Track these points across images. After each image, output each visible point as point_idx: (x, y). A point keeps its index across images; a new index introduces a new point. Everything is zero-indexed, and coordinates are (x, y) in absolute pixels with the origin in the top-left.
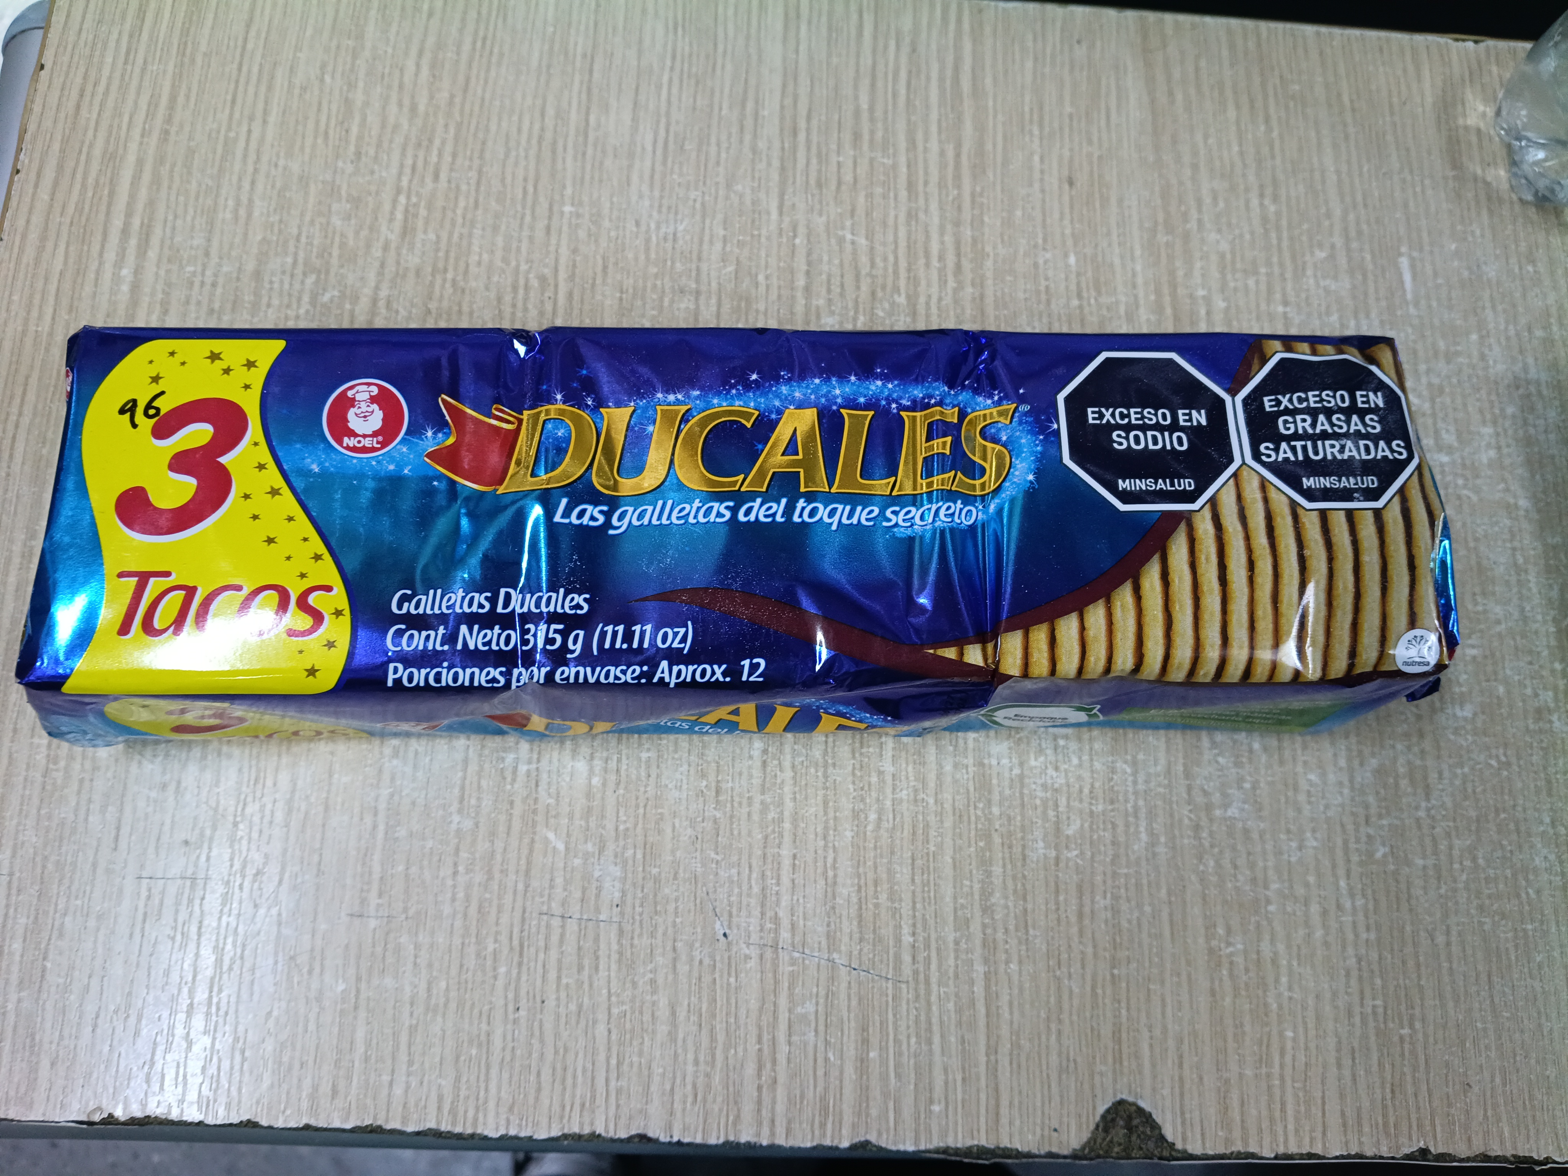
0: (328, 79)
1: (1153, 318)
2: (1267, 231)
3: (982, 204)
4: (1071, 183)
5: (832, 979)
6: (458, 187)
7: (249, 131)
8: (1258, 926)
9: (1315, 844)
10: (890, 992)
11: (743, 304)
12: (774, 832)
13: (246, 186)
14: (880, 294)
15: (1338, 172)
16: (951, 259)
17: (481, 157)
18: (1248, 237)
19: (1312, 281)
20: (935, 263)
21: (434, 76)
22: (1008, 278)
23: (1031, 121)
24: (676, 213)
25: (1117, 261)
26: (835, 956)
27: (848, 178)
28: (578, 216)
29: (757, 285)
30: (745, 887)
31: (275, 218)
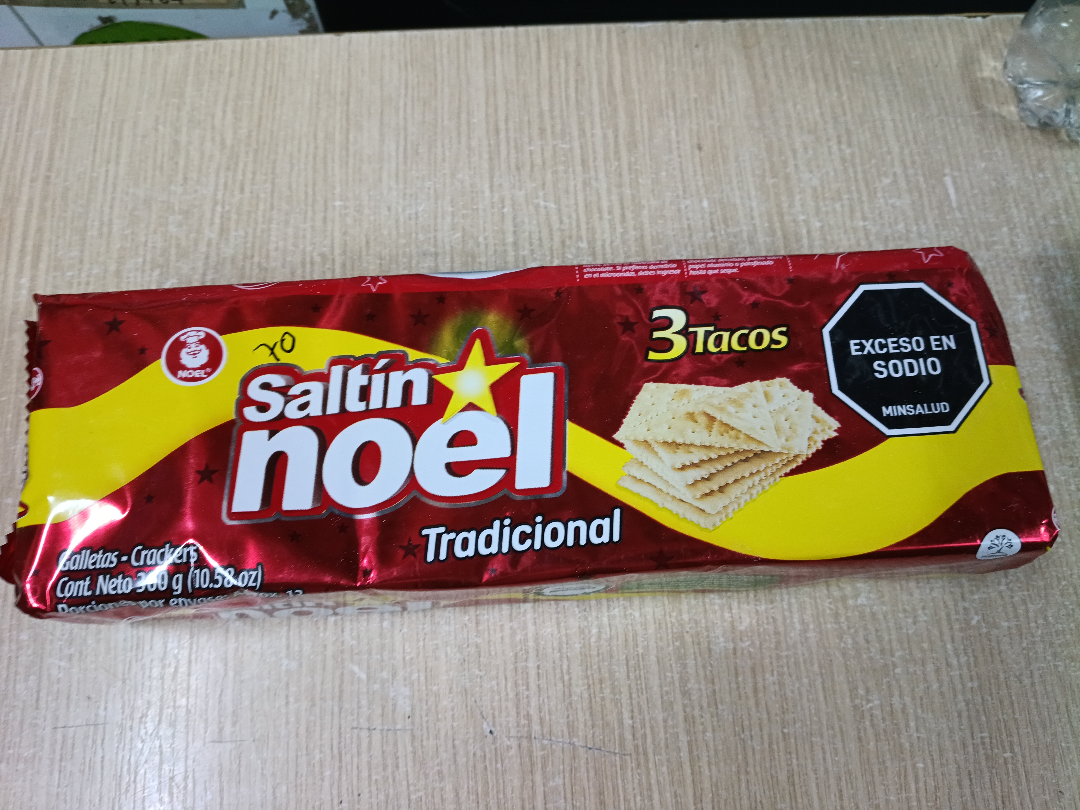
0: (161, 128)
1: (768, 240)
2: (845, 169)
3: (636, 170)
4: (700, 148)
5: (574, 758)
6: (258, 197)
7: (107, 171)
8: (889, 686)
9: (926, 618)
10: (618, 763)
11: (470, 259)
12: (521, 650)
13: (107, 210)
14: (568, 242)
15: (894, 120)
16: (617, 212)
17: (273, 173)
18: (832, 174)
19: (882, 201)
20: (606, 216)
21: (236, 118)
22: (661, 221)
23: (667, 107)
24: (416, 198)
25: (738, 201)
26: (575, 740)
27: (539, 161)
28: (346, 208)
29: (478, 245)
30: (503, 694)
31: (128, 232)
